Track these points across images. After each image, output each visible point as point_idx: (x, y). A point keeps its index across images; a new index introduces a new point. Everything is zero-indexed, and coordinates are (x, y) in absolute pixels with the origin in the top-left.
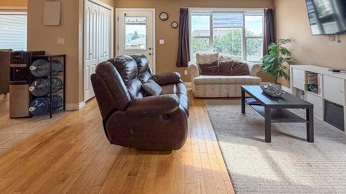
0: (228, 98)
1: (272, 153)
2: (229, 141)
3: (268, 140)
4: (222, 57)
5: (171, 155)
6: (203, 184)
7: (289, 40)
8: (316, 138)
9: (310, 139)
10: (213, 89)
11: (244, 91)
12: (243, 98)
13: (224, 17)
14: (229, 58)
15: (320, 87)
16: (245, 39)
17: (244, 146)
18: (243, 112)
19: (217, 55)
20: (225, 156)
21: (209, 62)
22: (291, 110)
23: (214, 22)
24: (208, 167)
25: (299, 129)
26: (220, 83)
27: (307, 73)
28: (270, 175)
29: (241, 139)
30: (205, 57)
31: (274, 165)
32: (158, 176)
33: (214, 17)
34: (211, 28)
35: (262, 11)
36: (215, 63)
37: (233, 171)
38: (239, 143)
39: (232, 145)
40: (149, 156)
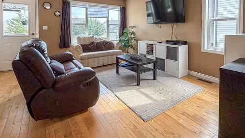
0: (104, 66)
1: (143, 90)
2: (119, 91)
3: (138, 84)
4: (96, 38)
5: (88, 112)
6: (119, 119)
7: (134, 27)
8: (157, 78)
9: (155, 79)
10: (94, 62)
11: (118, 59)
12: (118, 64)
13: (96, 10)
14: (101, 39)
15: (154, 51)
16: (108, 25)
17: (128, 91)
18: (117, 72)
19: (93, 37)
20: (122, 99)
21: (88, 42)
22: (145, 66)
23: (88, 12)
24: (117, 109)
25: (149, 75)
26: (99, 56)
27: (148, 44)
28: (149, 101)
29: (125, 88)
30: (85, 39)
31: (147, 96)
32: (88, 128)
33: (89, 9)
34: (87, 18)
35: (118, 8)
36: (93, 43)
37: (131, 106)
38: (125, 90)
39: (122, 92)
40: (72, 118)
